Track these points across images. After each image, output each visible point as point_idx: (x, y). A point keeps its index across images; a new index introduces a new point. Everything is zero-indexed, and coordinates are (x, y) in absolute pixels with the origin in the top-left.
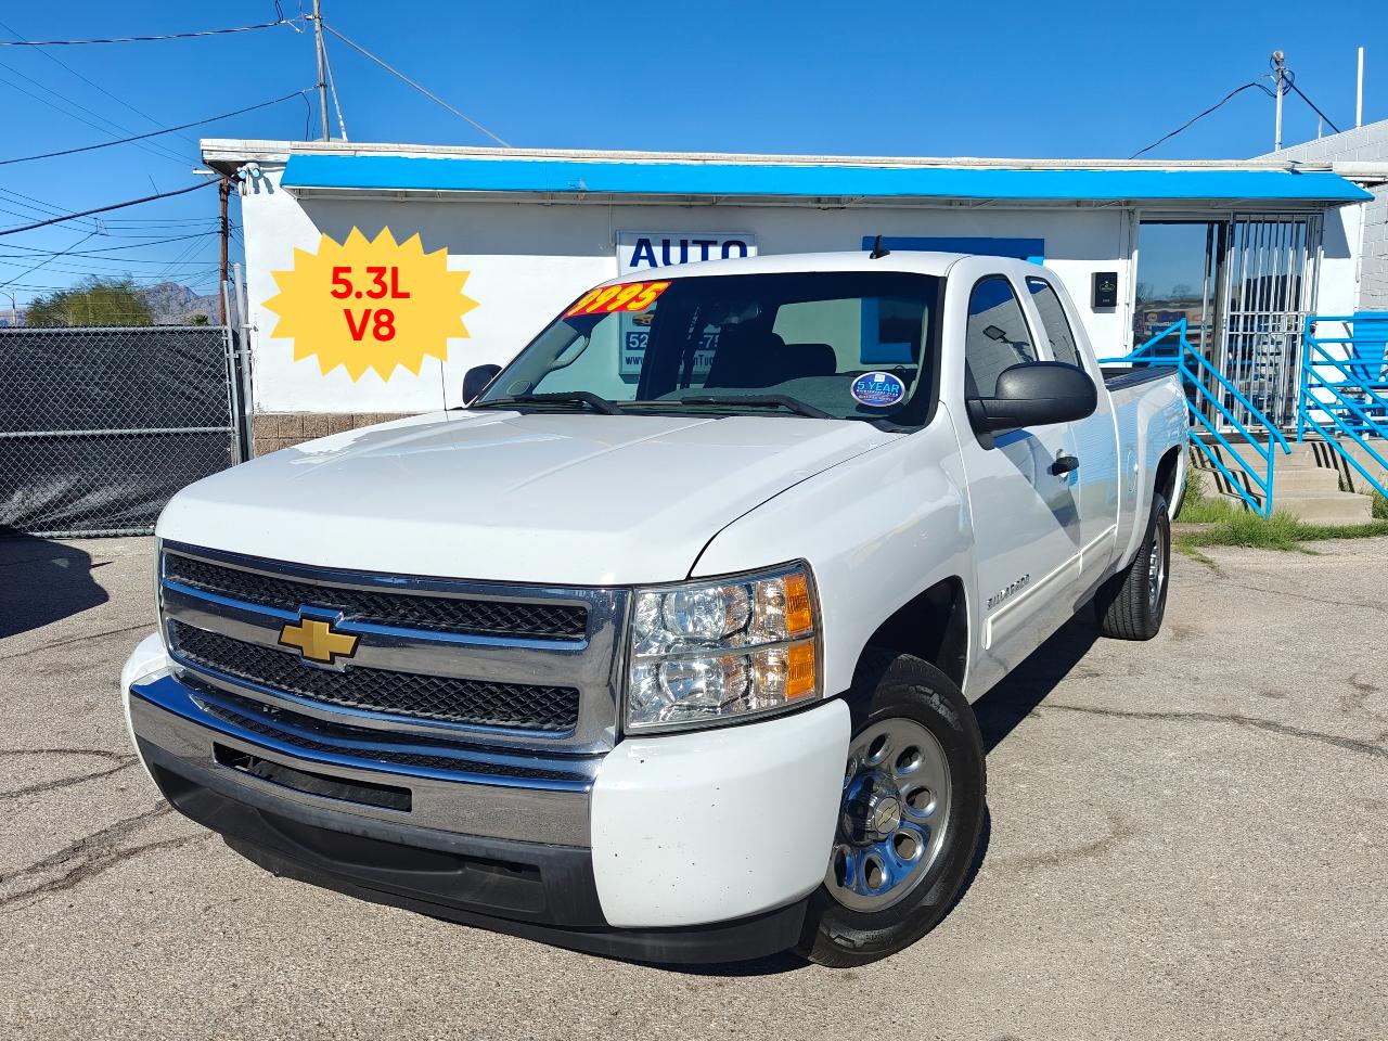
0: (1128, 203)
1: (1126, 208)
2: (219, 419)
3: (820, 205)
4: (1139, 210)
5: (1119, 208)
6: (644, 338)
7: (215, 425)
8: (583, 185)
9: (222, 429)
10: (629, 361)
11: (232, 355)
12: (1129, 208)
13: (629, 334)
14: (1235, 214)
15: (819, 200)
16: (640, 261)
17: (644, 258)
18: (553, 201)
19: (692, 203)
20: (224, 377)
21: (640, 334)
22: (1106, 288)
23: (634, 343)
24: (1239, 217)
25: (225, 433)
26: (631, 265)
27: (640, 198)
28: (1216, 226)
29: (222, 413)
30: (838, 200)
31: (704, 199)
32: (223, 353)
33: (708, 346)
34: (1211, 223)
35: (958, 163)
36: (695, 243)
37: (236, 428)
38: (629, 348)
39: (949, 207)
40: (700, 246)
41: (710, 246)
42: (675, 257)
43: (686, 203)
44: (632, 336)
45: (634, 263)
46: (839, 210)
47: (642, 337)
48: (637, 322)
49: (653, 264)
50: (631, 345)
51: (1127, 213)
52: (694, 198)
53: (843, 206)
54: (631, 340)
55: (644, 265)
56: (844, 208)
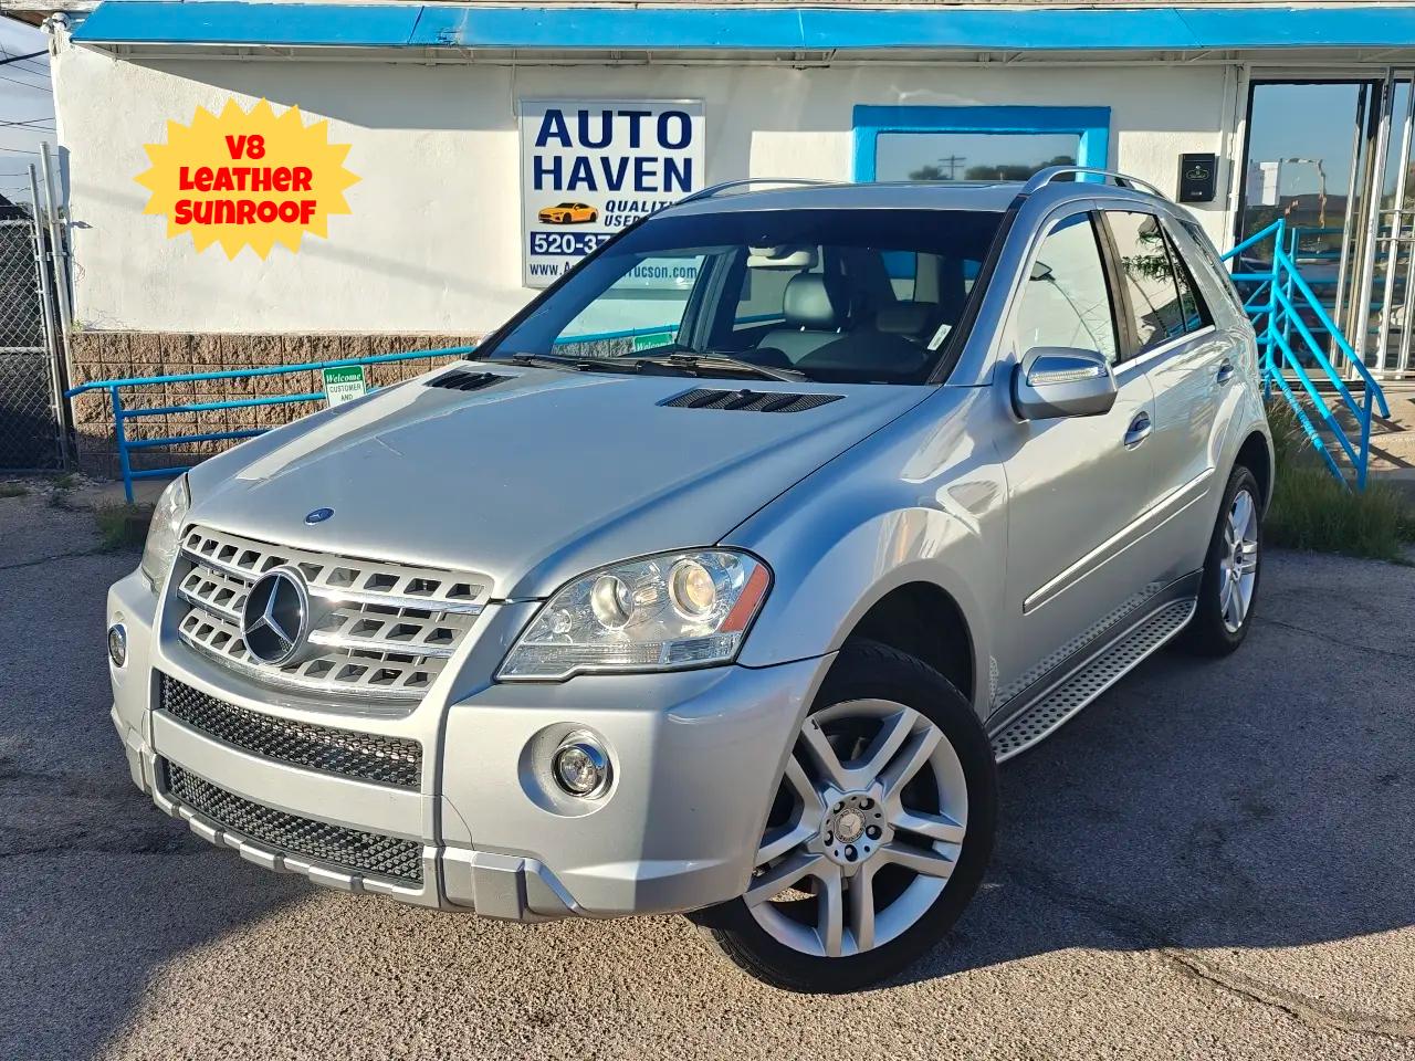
0: (1235, 55)
1: (1235, 62)
2: (30, 337)
3: (794, 63)
4: (1248, 65)
5: (1223, 62)
6: (555, 240)
7: (27, 344)
9: (34, 349)
10: (534, 270)
13: (533, 235)
14: (1393, 69)
15: (792, 58)
16: (550, 140)
17: (554, 135)
18: (440, 61)
21: (549, 234)
22: (1201, 176)
23: (541, 246)
24: (1398, 74)
25: (36, 355)
26: (537, 145)
28: (1370, 87)
29: (34, 330)
30: (819, 55)
31: (637, 55)
32: (31, 255)
34: (1364, 82)
36: (621, 114)
37: (52, 349)
38: (533, 252)
39: (975, 63)
40: (628, 119)
41: (643, 120)
42: (595, 134)
43: (613, 62)
44: (538, 237)
45: (541, 142)
46: (820, 69)
47: (551, 239)
48: (545, 219)
49: (566, 142)
50: (537, 249)
51: (1234, 72)
52: (624, 56)
53: (826, 63)
54: (537, 242)
55: (554, 144)
56: (828, 67)
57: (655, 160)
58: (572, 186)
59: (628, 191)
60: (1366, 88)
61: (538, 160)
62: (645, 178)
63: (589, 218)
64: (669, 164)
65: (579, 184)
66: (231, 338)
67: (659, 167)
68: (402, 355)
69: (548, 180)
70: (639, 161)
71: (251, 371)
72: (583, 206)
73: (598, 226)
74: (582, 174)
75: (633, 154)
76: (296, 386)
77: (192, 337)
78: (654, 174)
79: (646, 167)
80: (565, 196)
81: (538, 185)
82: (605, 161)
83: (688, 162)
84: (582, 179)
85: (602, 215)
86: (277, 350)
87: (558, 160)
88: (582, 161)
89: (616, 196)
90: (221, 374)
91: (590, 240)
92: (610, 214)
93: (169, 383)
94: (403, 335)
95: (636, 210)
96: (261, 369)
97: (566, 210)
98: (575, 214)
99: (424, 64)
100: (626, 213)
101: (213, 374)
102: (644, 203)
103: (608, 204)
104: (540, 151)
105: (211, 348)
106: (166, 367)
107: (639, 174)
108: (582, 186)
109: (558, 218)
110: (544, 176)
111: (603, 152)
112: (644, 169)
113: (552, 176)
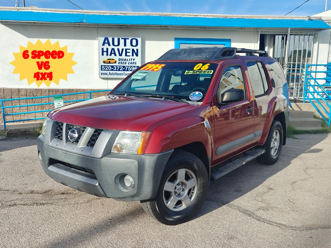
0: (257, 29)
1: (257, 30)
3: (161, 28)
4: (260, 31)
5: (255, 30)
6: (107, 67)
8: (85, 21)
10: (102, 74)
13: (102, 66)
15: (161, 27)
17: (106, 43)
18: (79, 26)
19: (122, 27)
23: (103, 68)
27: (106, 25)
31: (126, 26)
33: (126, 70)
35: (204, 16)
38: (102, 70)
39: (201, 29)
40: (123, 40)
41: (127, 40)
42: (116, 43)
43: (120, 27)
44: (103, 66)
45: (103, 45)
46: (167, 30)
47: (106, 67)
48: (104, 62)
49: (109, 45)
50: (102, 69)
51: (257, 32)
52: (122, 26)
53: (168, 28)
54: (102, 68)
55: (106, 45)
56: (169, 29)
57: (130, 49)
58: (111, 55)
59: (123, 56)
60: (284, 36)
61: (103, 49)
62: (127, 53)
63: (114, 62)
64: (133, 50)
65: (112, 54)
66: (29, 89)
67: (131, 51)
68: (71, 94)
69: (105, 53)
70: (126, 50)
71: (34, 97)
72: (113, 59)
73: (117, 64)
74: (113, 52)
75: (125, 48)
76: (45, 101)
77: (19, 89)
78: (130, 52)
79: (128, 51)
80: (109, 57)
81: (103, 55)
82: (118, 49)
83: (137, 50)
84: (113, 53)
85: (118, 61)
86: (40, 92)
87: (107, 49)
88: (113, 49)
89: (121, 57)
90: (26, 98)
91: (115, 67)
92: (119, 61)
93: (13, 100)
94: (71, 89)
95: (126, 61)
96: (36, 97)
97: (109, 60)
98: (111, 61)
99: (76, 27)
100: (123, 61)
101: (24, 98)
102: (127, 59)
103: (119, 59)
104: (103, 47)
105: (24, 92)
106: (13, 96)
107: (126, 52)
108: (113, 55)
109: (107, 62)
110: (104, 53)
111: (118, 47)
112: (127, 51)
113: (106, 52)
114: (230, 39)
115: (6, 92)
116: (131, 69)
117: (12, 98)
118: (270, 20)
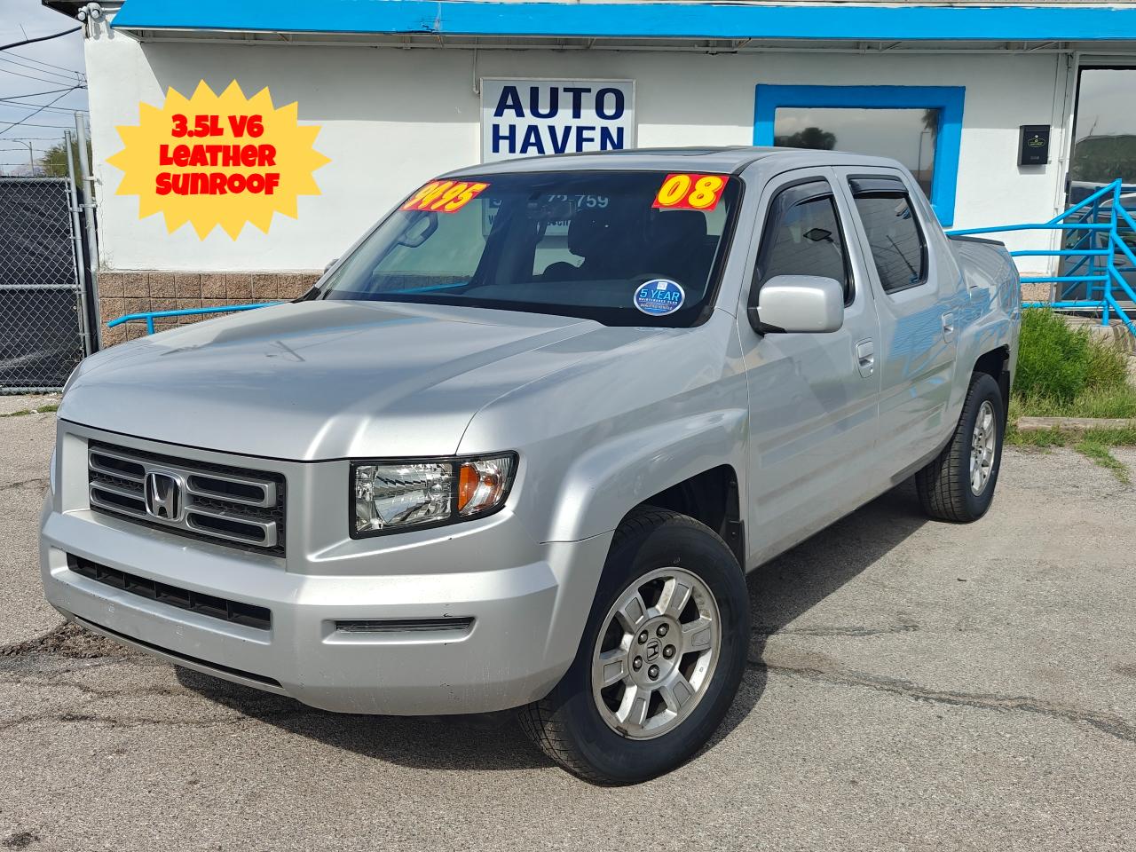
0: (1064, 45)
2: (64, 276)
3: (708, 49)
4: (1078, 54)
7: (60, 282)
8: (437, 27)
9: (67, 286)
11: (76, 209)
12: (1069, 51)
16: (506, 111)
17: (510, 107)
19: (565, 47)
20: (68, 232)
22: (1037, 143)
25: (69, 291)
26: (495, 115)
27: (509, 41)
29: (67, 270)
30: (728, 43)
31: (579, 42)
32: (66, 206)
36: (566, 90)
37: (82, 286)
39: (856, 51)
40: (571, 94)
41: (583, 94)
42: (544, 107)
43: (558, 47)
45: (499, 113)
51: (1065, 59)
52: (567, 42)
55: (509, 114)
56: (736, 52)
57: (593, 128)
58: (524, 150)
61: (496, 128)
62: (584, 143)
64: (605, 131)
65: (530, 148)
66: (234, 275)
67: (597, 135)
69: (504, 145)
70: (580, 130)
74: (533, 140)
75: (575, 123)
77: (200, 275)
78: (592, 140)
79: (586, 134)
81: (496, 149)
82: (552, 129)
83: (620, 131)
84: (533, 145)
86: (273, 286)
87: (512, 128)
88: (533, 129)
99: (401, 48)
104: (497, 120)
105: (218, 285)
106: (179, 301)
107: (580, 140)
108: (532, 151)
110: (501, 142)
111: (550, 122)
112: (584, 136)
113: (508, 141)
114: (964, 88)
115: (155, 287)
116: (598, 203)
117: (175, 308)
118: (1118, 11)
